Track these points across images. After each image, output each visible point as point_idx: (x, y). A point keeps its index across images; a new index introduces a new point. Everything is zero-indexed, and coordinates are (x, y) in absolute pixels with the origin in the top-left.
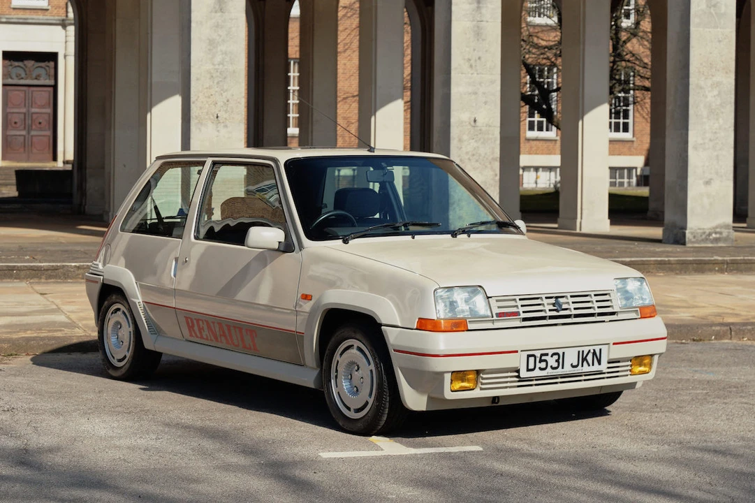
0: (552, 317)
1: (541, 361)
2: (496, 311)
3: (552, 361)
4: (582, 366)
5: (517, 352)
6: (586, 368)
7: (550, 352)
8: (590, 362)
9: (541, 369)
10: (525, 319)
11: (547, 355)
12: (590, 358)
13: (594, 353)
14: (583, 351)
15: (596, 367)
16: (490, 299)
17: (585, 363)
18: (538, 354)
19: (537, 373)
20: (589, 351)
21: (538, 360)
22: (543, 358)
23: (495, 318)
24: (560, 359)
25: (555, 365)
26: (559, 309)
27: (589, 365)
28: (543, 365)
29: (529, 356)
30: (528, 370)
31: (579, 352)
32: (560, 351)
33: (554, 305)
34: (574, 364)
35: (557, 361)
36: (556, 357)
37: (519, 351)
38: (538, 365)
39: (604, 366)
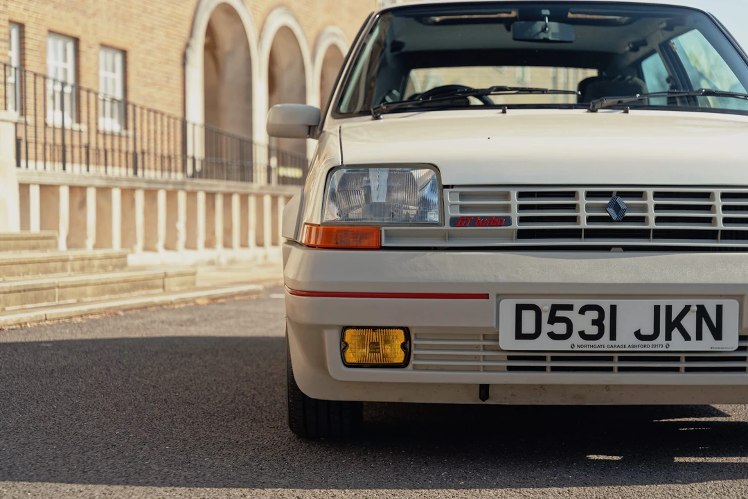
0: (591, 234)
1: (553, 320)
2: (451, 213)
3: (583, 323)
4: (668, 337)
5: (486, 296)
6: (678, 343)
7: (578, 304)
8: (692, 331)
9: (552, 336)
10: (522, 234)
11: (570, 308)
12: (689, 322)
13: (702, 312)
14: (669, 308)
15: (708, 343)
16: (446, 190)
17: (676, 333)
18: (545, 306)
19: (543, 343)
20: (687, 308)
21: (545, 317)
22: (559, 314)
23: (447, 226)
24: (606, 321)
25: (594, 330)
26: (615, 217)
27: (687, 338)
28: (560, 328)
29: (520, 308)
30: (520, 335)
31: (657, 308)
32: (605, 305)
33: (604, 208)
34: (643, 333)
35: (598, 323)
36: (594, 315)
37: (493, 298)
38: (546, 328)
39: (730, 342)
